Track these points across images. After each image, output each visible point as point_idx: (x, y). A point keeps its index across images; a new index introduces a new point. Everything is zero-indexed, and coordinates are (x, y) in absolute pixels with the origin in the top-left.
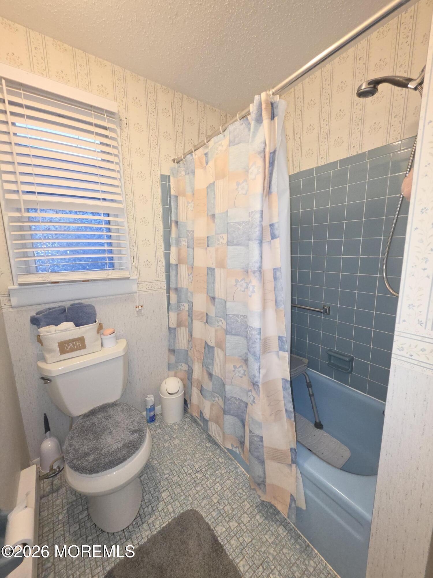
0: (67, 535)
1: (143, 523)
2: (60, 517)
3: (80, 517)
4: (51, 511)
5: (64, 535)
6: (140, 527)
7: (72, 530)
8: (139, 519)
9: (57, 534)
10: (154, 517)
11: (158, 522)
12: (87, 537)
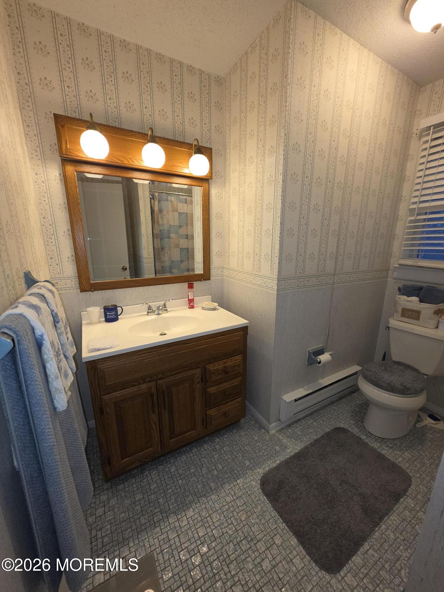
0: (353, 407)
1: (379, 443)
2: (358, 401)
3: (363, 410)
4: (358, 397)
5: (352, 406)
6: (376, 442)
7: (355, 408)
8: (380, 440)
9: (351, 403)
10: (388, 449)
11: (386, 452)
12: (356, 416)
